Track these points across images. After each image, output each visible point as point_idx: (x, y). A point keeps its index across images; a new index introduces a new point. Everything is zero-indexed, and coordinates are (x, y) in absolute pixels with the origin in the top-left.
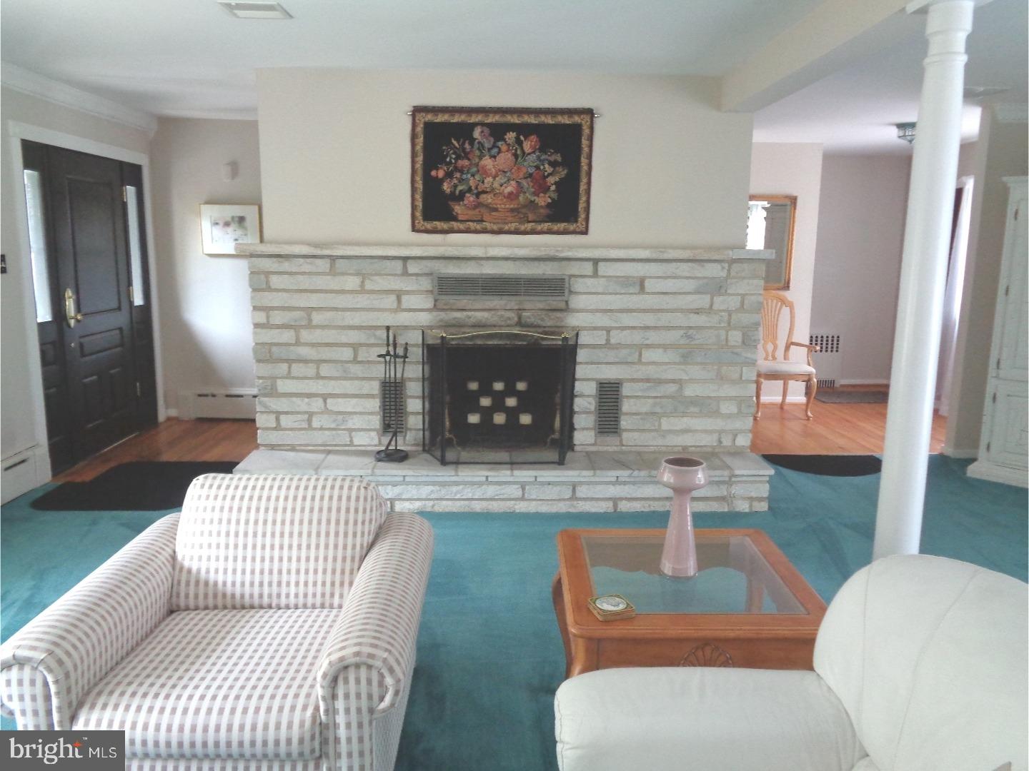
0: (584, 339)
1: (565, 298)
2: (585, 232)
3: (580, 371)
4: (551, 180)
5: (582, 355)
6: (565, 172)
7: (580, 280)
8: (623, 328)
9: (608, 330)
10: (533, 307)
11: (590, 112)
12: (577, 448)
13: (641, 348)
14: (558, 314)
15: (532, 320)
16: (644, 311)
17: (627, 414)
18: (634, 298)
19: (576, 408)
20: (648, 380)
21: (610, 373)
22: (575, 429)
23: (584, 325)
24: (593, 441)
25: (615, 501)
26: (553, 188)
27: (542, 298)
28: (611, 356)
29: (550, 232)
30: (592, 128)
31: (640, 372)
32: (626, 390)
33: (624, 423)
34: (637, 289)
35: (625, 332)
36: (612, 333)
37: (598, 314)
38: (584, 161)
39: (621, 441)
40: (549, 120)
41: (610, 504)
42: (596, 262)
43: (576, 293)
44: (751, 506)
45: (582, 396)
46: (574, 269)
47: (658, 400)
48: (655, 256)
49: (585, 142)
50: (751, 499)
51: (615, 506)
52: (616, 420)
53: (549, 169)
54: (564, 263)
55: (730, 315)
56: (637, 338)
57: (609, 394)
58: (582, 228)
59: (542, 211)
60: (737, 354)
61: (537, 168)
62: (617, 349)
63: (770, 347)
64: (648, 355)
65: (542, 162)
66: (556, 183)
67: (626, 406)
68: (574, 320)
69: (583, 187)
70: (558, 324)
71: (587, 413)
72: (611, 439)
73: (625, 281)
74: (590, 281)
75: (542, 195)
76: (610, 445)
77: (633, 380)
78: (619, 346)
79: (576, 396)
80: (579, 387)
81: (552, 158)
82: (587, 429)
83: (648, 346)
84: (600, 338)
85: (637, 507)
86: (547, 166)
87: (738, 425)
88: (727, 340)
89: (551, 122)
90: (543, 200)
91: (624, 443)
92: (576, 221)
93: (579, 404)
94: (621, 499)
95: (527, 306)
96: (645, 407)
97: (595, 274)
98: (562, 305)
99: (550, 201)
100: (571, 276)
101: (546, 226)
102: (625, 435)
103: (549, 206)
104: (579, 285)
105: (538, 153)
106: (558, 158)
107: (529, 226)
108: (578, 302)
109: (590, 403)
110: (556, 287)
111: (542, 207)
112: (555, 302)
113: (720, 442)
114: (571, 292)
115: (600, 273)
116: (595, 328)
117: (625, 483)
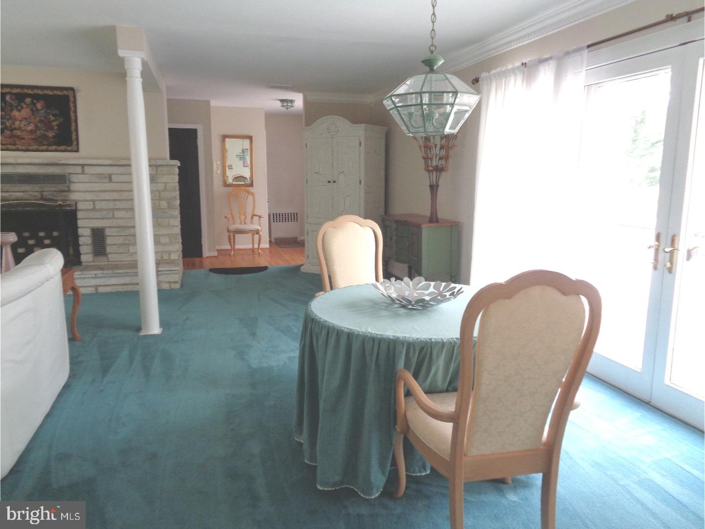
0: (80, 206)
1: (67, 185)
2: (77, 151)
3: (80, 223)
4: (54, 123)
5: (80, 215)
6: (62, 119)
7: (75, 176)
8: (102, 200)
9: (94, 201)
10: (49, 190)
11: (72, 89)
12: (83, 264)
13: (113, 210)
14: (64, 194)
15: (50, 197)
16: (113, 191)
17: (110, 245)
18: (107, 185)
19: (80, 243)
20: (120, 227)
21: (98, 224)
22: (81, 254)
23: (80, 199)
24: (92, 260)
25: (96, 287)
26: (56, 127)
27: (54, 185)
28: (98, 215)
29: (56, 151)
30: (75, 97)
31: (114, 223)
32: (108, 232)
33: (109, 249)
34: (107, 180)
35: (104, 202)
36: (96, 203)
37: (87, 193)
38: (72, 114)
39: (108, 259)
40: (49, 93)
41: (93, 289)
42: (83, 166)
43: (73, 182)
44: (170, 286)
45: (82, 236)
46: (70, 170)
47: (126, 237)
48: (113, 163)
49: (72, 105)
50: (170, 282)
51: (96, 289)
52: (104, 248)
53: (52, 118)
54: (64, 167)
55: (160, 194)
56: (111, 205)
57: (99, 236)
58: (75, 149)
59: (52, 140)
60: (165, 213)
61: (46, 117)
62: (101, 211)
63: (243, 217)
64: (118, 214)
65: (48, 114)
66: (57, 125)
67: (109, 241)
68: (74, 196)
69: (73, 128)
70: (66, 199)
71: (87, 245)
72: (101, 258)
73: (100, 176)
74: (80, 176)
75: (50, 131)
76: (102, 261)
77: (110, 227)
78: (101, 210)
79: (80, 236)
80: (80, 231)
81: (53, 112)
82: (88, 253)
83: (118, 209)
84: (90, 206)
85: (108, 289)
86: (51, 116)
87: (170, 248)
88: (160, 205)
89: (51, 94)
90: (50, 134)
91: (110, 260)
92: (72, 145)
93: (82, 240)
94: (100, 286)
95: (46, 189)
96: (120, 240)
97: (83, 173)
98: (66, 189)
99: (54, 134)
100: (69, 174)
101: (54, 147)
102: (110, 256)
103: (54, 137)
104: (74, 178)
105: (45, 109)
106: (57, 112)
107: (45, 147)
108: (74, 187)
109: (88, 240)
110: (61, 179)
111: (51, 137)
112: (61, 187)
113: (162, 257)
114: (70, 182)
115: (86, 172)
116: (87, 201)
117: (101, 278)
